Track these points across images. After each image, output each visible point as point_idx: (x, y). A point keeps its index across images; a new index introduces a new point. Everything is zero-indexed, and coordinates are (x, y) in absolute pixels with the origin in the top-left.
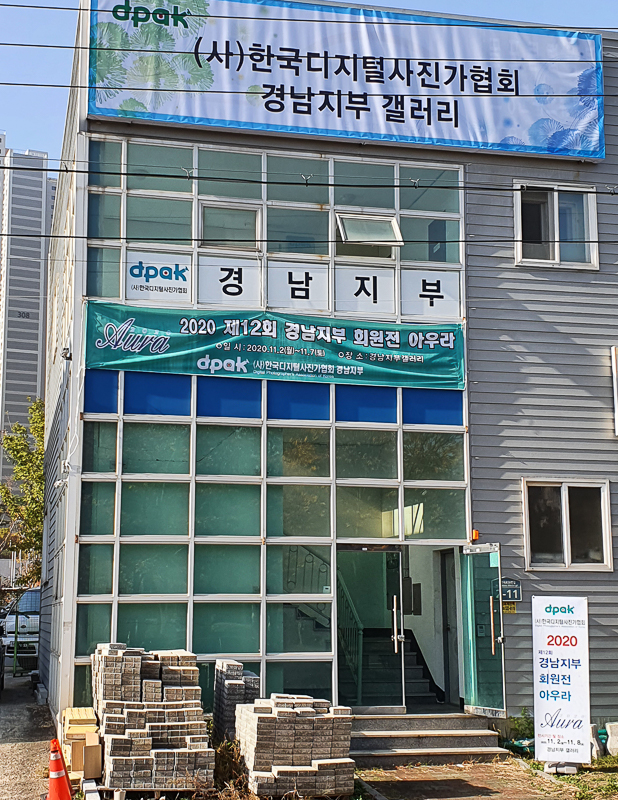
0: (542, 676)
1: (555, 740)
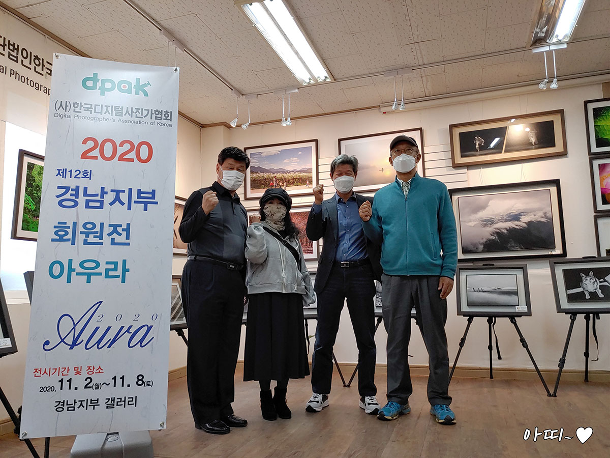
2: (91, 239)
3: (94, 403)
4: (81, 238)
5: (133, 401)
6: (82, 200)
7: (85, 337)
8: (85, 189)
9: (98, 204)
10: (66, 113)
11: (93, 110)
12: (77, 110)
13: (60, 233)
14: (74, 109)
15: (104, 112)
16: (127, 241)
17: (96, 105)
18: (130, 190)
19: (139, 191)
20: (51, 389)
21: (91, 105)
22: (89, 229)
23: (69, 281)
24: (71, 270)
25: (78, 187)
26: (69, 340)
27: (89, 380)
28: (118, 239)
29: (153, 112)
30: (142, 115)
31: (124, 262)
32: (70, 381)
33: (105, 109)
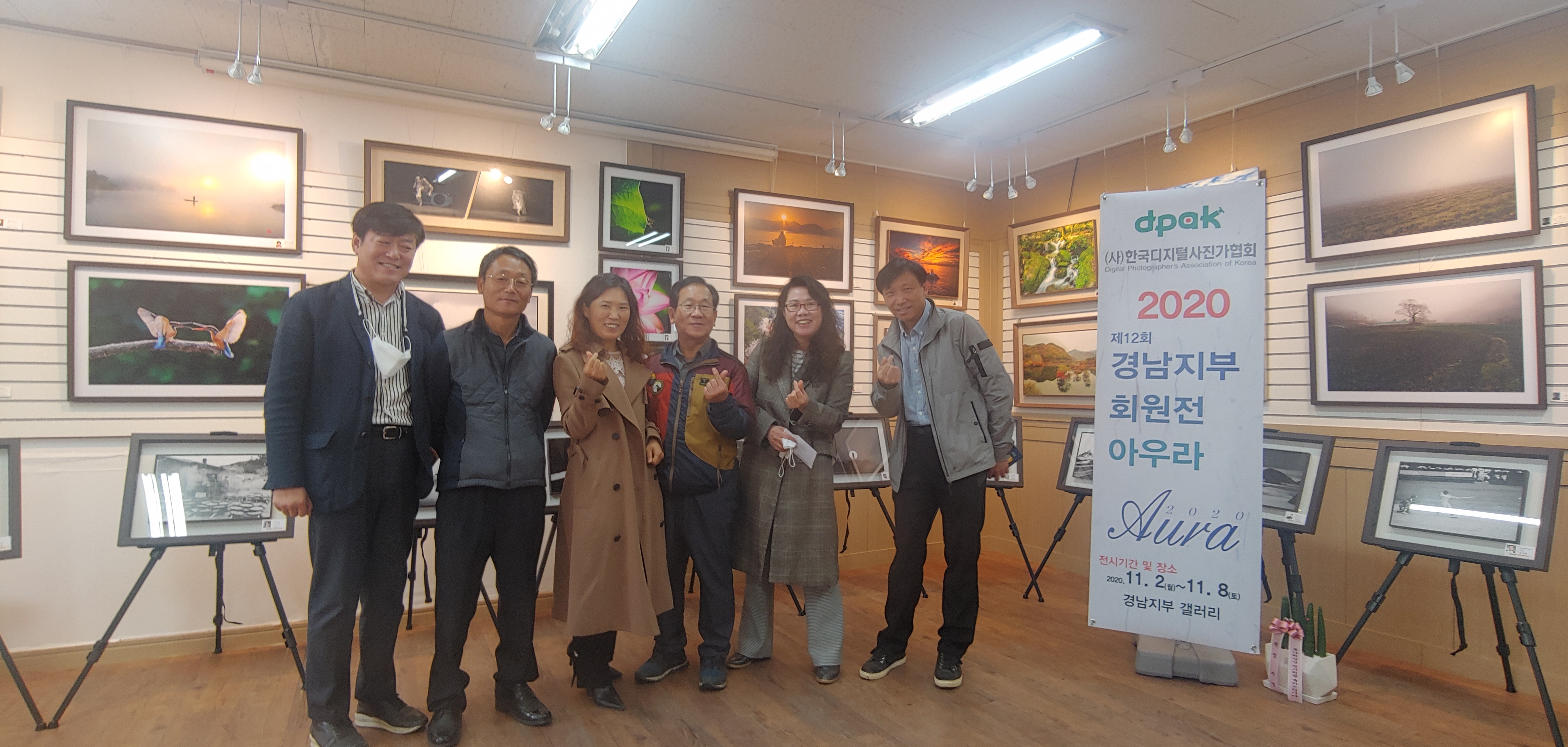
0: (1119, 402)
1: (1150, 577)
2: (1155, 415)
3: (1168, 606)
4: (1142, 414)
5: (1214, 613)
6: (1141, 368)
7: (1153, 528)
8: (1145, 355)
9: (1161, 373)
10: (1119, 265)
11: (1150, 257)
12: (1132, 259)
13: (1119, 408)
14: (1128, 260)
15: (1163, 257)
16: (1200, 419)
17: (1152, 251)
18: (1201, 354)
19: (1213, 354)
20: (1119, 580)
21: (1147, 251)
22: (1152, 403)
23: (1132, 464)
24: (1133, 451)
25: (1136, 354)
26: (1136, 530)
27: (1160, 579)
28: (1187, 416)
29: (1229, 248)
30: (1213, 254)
31: (1197, 444)
32: (1139, 575)
33: (1164, 254)
